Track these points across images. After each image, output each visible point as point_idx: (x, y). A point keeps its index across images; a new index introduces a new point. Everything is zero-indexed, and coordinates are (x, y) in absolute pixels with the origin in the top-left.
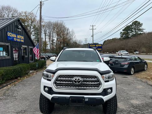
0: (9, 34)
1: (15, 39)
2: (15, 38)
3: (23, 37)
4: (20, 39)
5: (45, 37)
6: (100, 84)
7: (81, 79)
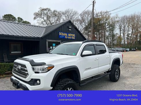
0: (60, 34)
2: (67, 36)
3: (74, 35)
4: (71, 37)
5: (120, 32)
6: (28, 74)
7: (20, 67)
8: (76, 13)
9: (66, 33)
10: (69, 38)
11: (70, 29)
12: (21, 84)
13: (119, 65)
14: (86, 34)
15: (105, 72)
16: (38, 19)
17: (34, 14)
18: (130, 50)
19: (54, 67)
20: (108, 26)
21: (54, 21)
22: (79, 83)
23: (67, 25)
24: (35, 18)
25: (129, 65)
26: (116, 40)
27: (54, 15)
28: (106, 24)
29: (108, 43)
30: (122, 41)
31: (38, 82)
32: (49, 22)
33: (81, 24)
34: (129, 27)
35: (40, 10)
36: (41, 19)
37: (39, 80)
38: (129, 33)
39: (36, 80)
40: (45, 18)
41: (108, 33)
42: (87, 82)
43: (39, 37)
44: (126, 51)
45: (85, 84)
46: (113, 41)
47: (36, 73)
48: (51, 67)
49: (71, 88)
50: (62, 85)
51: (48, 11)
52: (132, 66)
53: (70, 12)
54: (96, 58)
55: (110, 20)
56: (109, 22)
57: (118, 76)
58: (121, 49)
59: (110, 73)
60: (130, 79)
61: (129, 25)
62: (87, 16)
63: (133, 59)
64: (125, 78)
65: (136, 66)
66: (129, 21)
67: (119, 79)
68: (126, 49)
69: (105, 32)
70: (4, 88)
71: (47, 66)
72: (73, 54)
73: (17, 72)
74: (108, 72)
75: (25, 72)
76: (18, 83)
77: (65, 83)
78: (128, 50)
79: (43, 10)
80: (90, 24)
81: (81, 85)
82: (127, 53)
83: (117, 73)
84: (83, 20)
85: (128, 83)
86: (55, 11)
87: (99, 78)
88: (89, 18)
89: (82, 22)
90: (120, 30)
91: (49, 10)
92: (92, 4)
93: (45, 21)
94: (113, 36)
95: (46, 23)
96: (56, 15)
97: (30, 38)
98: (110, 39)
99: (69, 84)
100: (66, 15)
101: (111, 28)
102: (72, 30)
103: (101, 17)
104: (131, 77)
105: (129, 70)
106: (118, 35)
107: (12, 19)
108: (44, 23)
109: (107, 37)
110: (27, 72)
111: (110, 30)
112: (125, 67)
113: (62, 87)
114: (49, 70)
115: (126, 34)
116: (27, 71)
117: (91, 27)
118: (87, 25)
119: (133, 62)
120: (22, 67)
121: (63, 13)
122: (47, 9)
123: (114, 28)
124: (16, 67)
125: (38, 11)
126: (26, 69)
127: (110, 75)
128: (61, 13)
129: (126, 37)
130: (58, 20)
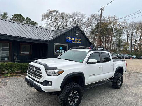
1: (73, 42)
2: (73, 40)
3: (80, 40)
4: (78, 41)
5: (128, 38)
6: (42, 76)
7: (35, 69)
8: (83, 16)
9: (73, 37)
10: (75, 42)
11: (77, 33)
12: (35, 84)
13: (122, 73)
14: (92, 38)
15: (108, 79)
16: (46, 20)
17: (43, 15)
18: (137, 58)
19: (63, 72)
20: (115, 32)
21: (61, 23)
22: (83, 88)
23: (75, 30)
24: (43, 19)
25: (133, 73)
26: (122, 46)
27: (62, 18)
28: (114, 29)
29: (115, 48)
30: (128, 48)
31: (50, 83)
32: (56, 24)
33: (88, 27)
34: (137, 33)
35: (48, 12)
36: (48, 20)
37: (51, 82)
38: (137, 39)
39: (48, 82)
40: (53, 20)
41: (115, 38)
42: (90, 87)
43: (48, 40)
44: (133, 58)
45: (89, 88)
46: (119, 46)
47: (48, 75)
48: (61, 72)
49: (76, 91)
50: (70, 88)
51: (55, 13)
52: (136, 74)
53: (78, 15)
54: (100, 66)
55: (117, 26)
56: (117, 27)
57: (120, 84)
58: (127, 56)
59: (112, 80)
60: (132, 88)
61: (137, 32)
62: (94, 20)
63: (138, 67)
64: (127, 86)
65: (140, 75)
66: (138, 27)
67: (122, 87)
68: (133, 57)
69: (111, 38)
70: (16, 86)
71: (58, 71)
72: (80, 61)
73: (32, 73)
74: (110, 79)
75: (40, 74)
76: (32, 83)
77: (72, 86)
78: (135, 57)
79: (51, 12)
80: (97, 28)
81: (85, 89)
82: (133, 60)
83: (120, 80)
84: (90, 24)
85: (129, 91)
86: (62, 13)
87: (102, 85)
88: (97, 22)
89: (89, 26)
90: (128, 37)
91: (57, 12)
92: (101, 10)
93: (52, 22)
94: (120, 41)
95: (54, 25)
96: (63, 17)
97: (40, 41)
98: (117, 44)
99: (75, 87)
100: (74, 18)
101: (118, 33)
102: (79, 35)
103: (108, 21)
104: (133, 86)
105: (133, 79)
106: (125, 41)
107: (21, 19)
108: (52, 24)
109: (113, 42)
110: (41, 75)
111: (117, 35)
112: (129, 75)
113: (69, 89)
114: (59, 74)
115: (134, 41)
116: (41, 73)
117: (97, 31)
118: (94, 28)
119: (138, 71)
120: (36, 70)
121: (71, 16)
122: (55, 11)
123: (121, 34)
124: (31, 69)
125: (47, 13)
126: (40, 71)
127: (112, 82)
128: (69, 15)
129: (133, 43)
130: (65, 22)
